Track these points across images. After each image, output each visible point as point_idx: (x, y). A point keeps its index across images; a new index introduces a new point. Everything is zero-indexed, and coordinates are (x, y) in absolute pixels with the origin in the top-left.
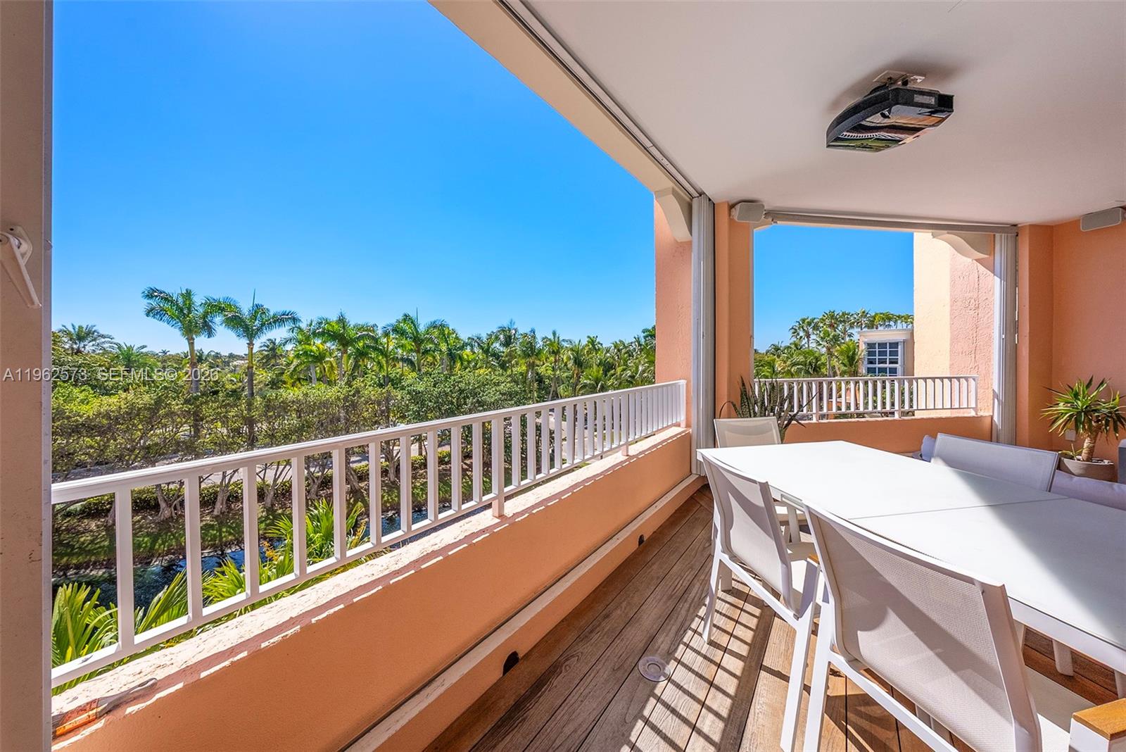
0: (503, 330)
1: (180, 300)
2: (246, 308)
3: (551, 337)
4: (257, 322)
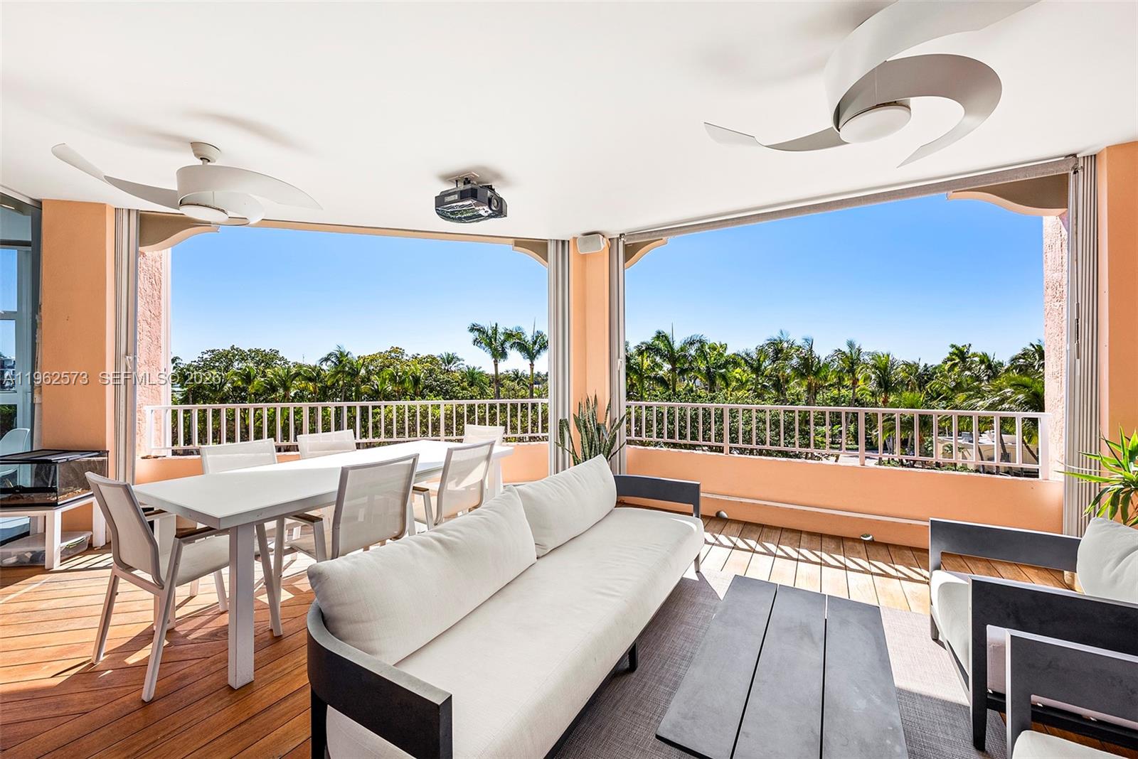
0: (773, 343)
1: (490, 332)
2: (529, 337)
3: (846, 349)
4: (537, 347)
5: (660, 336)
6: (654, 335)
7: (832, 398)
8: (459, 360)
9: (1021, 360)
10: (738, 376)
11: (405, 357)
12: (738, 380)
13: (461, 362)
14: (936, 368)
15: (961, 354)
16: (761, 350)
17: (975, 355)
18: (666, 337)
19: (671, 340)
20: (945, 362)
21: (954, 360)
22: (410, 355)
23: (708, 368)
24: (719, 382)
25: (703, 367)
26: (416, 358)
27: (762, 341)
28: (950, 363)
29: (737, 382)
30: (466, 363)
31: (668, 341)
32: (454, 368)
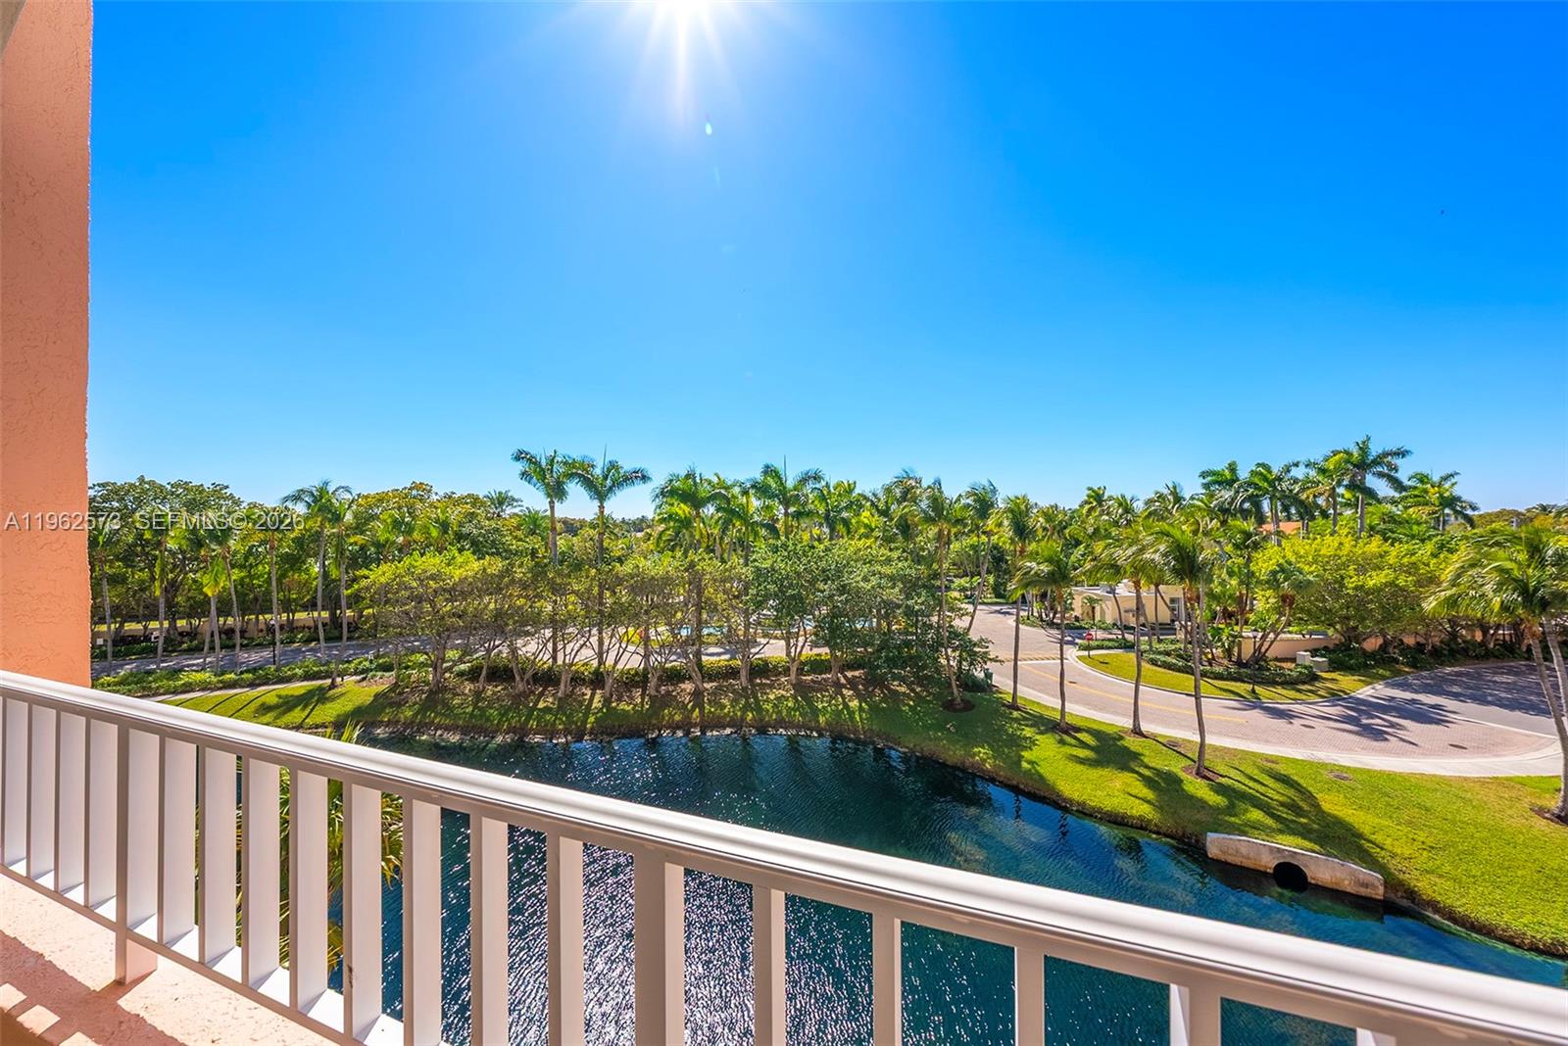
0: (900, 481)
1: (544, 462)
4: (609, 482)
5: (768, 470)
6: (763, 470)
7: (971, 545)
8: (514, 500)
9: (1157, 504)
10: (866, 521)
11: (434, 497)
12: (866, 526)
13: (520, 503)
14: (1073, 512)
15: (1097, 497)
16: (888, 490)
17: (1111, 498)
18: (777, 473)
19: (783, 476)
20: (1081, 506)
21: (1091, 503)
22: (441, 493)
23: (828, 511)
24: (840, 528)
25: (822, 511)
26: (450, 497)
27: (889, 480)
28: (1087, 507)
29: (865, 528)
30: (525, 504)
31: (780, 478)
32: (509, 511)
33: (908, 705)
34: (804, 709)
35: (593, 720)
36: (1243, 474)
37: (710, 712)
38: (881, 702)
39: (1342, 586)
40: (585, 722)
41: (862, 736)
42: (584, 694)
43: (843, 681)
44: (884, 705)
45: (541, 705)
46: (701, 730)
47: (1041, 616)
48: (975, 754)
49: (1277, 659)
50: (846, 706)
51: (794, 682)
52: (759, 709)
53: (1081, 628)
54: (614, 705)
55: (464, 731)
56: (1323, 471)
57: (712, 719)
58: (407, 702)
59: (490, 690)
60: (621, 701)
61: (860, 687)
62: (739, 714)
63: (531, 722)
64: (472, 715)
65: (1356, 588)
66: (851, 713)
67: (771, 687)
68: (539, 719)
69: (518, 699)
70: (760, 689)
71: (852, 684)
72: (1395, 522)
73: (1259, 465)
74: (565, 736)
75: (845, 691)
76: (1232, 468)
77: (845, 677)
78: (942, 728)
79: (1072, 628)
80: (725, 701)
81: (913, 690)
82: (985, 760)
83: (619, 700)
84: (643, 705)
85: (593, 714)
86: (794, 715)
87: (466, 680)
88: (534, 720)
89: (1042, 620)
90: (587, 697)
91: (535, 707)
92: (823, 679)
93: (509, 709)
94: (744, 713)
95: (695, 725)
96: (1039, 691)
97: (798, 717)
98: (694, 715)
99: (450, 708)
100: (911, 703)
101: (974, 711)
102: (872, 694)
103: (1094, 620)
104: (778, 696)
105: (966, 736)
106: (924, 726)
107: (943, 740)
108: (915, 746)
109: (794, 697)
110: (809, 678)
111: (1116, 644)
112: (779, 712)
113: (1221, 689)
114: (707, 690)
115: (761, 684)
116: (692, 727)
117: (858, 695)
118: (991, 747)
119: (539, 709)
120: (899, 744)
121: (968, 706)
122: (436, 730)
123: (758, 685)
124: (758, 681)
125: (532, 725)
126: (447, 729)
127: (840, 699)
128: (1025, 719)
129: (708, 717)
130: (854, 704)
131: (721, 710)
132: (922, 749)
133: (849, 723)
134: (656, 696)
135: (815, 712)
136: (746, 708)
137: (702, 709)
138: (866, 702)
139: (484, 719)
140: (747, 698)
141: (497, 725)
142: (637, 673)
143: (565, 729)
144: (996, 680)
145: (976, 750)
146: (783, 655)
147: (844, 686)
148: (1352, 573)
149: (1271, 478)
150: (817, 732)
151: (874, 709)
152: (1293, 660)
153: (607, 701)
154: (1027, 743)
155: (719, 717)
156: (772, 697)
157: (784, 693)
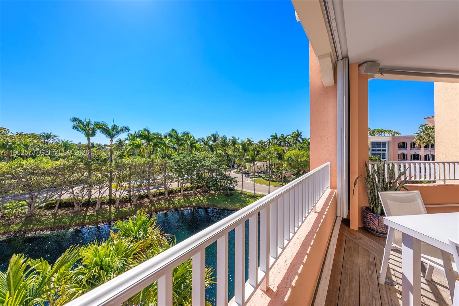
0: (213, 135)
1: (85, 123)
4: (114, 132)
5: (173, 130)
6: (171, 130)
8: (55, 136)
10: (197, 146)
11: (9, 134)
12: (197, 148)
13: (57, 138)
16: (208, 138)
18: (176, 131)
22: (15, 133)
23: (191, 144)
25: (189, 143)
27: (209, 135)
30: (60, 139)
31: (176, 133)
32: (51, 141)
33: (216, 196)
34: (187, 202)
35: (114, 216)
36: (278, 136)
37: (158, 207)
38: (209, 197)
39: (298, 161)
40: (110, 217)
41: (206, 207)
42: (106, 208)
43: (196, 192)
44: (210, 197)
45: (88, 214)
46: (155, 213)
47: (239, 171)
48: (236, 206)
49: (287, 177)
50: (200, 199)
51: (182, 194)
52: (174, 203)
53: (249, 173)
54: (120, 209)
55: (52, 229)
56: (292, 137)
57: (159, 209)
58: (13, 223)
59: (60, 212)
60: (123, 208)
61: (202, 193)
62: (168, 206)
63: (86, 221)
64: (54, 222)
65: (300, 161)
66: (202, 201)
67: (176, 196)
68: (89, 219)
69: (76, 214)
70: (172, 198)
71: (199, 193)
72: (302, 147)
73: (282, 135)
74: (103, 223)
75: (198, 195)
76: (276, 135)
77: (197, 191)
78: (227, 201)
79: (247, 173)
80: (162, 203)
81: (216, 193)
82: (239, 207)
83: (122, 207)
84: (132, 208)
85: (113, 214)
86: (185, 204)
87: (45, 209)
88: (87, 220)
89: (240, 172)
90: (108, 208)
91: (86, 215)
92: (190, 192)
93: (74, 217)
94: (169, 206)
95: (153, 212)
96: (246, 189)
97: (186, 204)
98: (152, 209)
99: (42, 222)
100: (217, 196)
101: (233, 196)
102: (206, 195)
103: (251, 171)
104: (179, 199)
105: (233, 202)
106: (222, 201)
107: (228, 204)
108: (221, 207)
109: (184, 199)
110: (186, 193)
111: (258, 176)
112: (180, 204)
113: (280, 184)
114: (154, 200)
115: (172, 196)
116: (152, 212)
117: (202, 196)
118: (240, 204)
119: (88, 215)
120: (217, 207)
121: (231, 195)
122: (35, 231)
123: (171, 196)
124: (171, 195)
125: (87, 221)
126: (42, 230)
127: (197, 197)
128: (245, 196)
129: (158, 208)
130: (202, 198)
131: (161, 205)
132: (223, 207)
133: (202, 204)
134: (137, 204)
135: (191, 202)
136: (169, 204)
137: (155, 206)
138: (205, 197)
139: (62, 223)
140: (169, 201)
141: (69, 224)
142: (127, 198)
143: (103, 221)
144: (236, 188)
145: (236, 205)
146: (177, 187)
147: (197, 194)
148: (299, 158)
149: (284, 138)
150: (193, 207)
151: (208, 199)
152: (290, 177)
153: (117, 209)
154: (247, 201)
155: (161, 208)
156: (177, 199)
157: (180, 198)
